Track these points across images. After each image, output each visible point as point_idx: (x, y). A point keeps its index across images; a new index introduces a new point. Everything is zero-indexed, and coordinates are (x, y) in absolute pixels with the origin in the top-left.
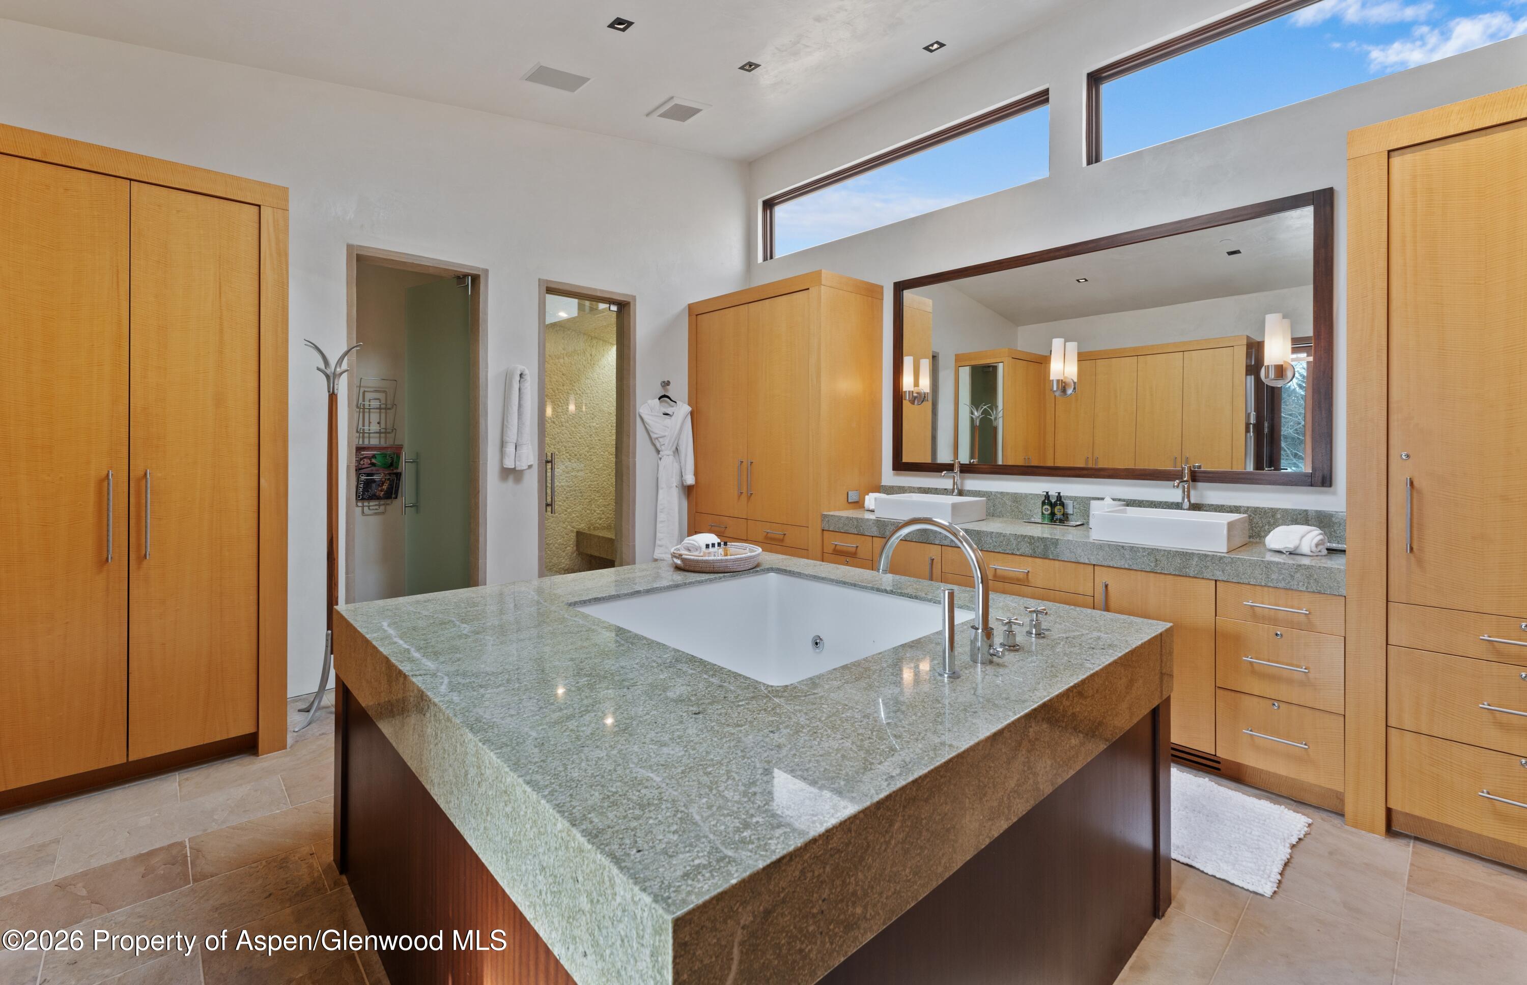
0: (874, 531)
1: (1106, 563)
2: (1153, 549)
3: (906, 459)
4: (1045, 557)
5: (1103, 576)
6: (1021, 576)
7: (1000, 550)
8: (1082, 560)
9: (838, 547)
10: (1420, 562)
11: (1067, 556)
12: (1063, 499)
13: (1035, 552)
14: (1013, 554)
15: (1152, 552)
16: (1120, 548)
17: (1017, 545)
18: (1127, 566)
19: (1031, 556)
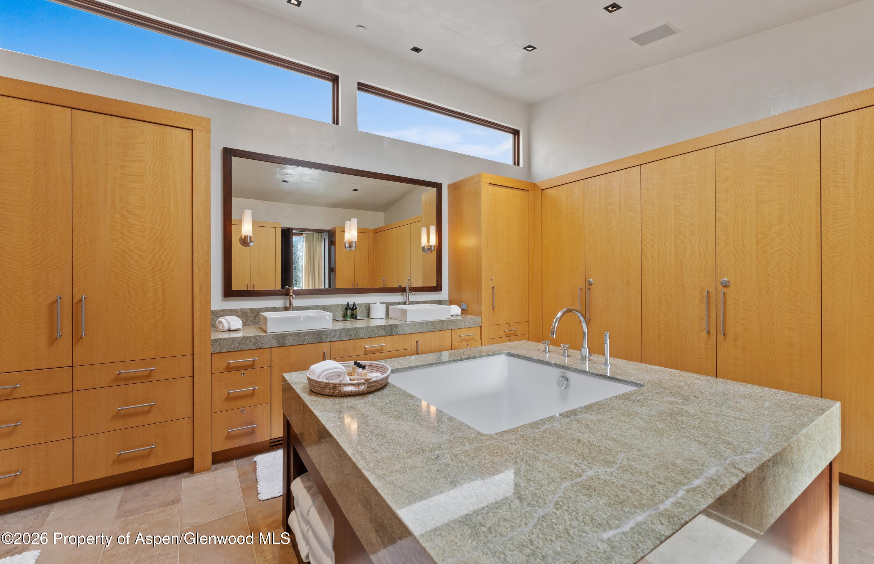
0: (274, 343)
1: (416, 332)
2: (433, 321)
3: (235, 288)
4: (391, 335)
5: (416, 338)
6: (379, 348)
7: (369, 336)
8: (408, 333)
9: (231, 365)
10: (494, 312)
11: (401, 332)
12: (356, 306)
13: (386, 333)
14: (375, 337)
15: (433, 322)
16: (421, 324)
17: (378, 331)
18: (424, 331)
19: (385, 336)
